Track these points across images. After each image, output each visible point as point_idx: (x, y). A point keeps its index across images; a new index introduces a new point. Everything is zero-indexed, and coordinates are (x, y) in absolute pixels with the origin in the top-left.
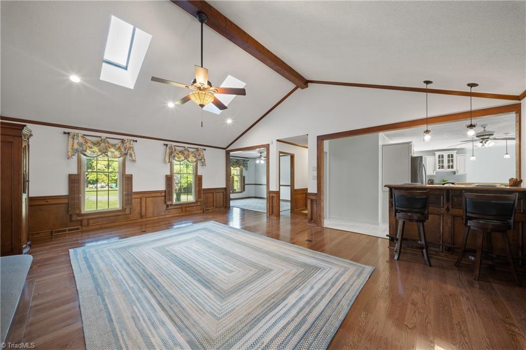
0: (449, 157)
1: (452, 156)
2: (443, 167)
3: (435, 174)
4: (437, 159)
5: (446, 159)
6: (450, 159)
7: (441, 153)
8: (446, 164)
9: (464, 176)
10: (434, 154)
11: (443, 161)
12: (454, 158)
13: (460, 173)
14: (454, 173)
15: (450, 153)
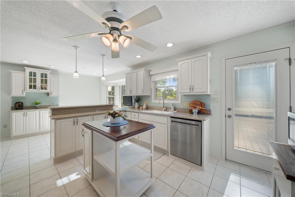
0: (42, 76)
1: (46, 76)
2: (35, 87)
3: (24, 95)
4: (28, 77)
5: (38, 78)
6: (44, 78)
7: (33, 70)
8: (38, 84)
9: (57, 98)
10: (24, 70)
11: (35, 80)
12: (48, 79)
13: (54, 94)
14: (48, 94)
15: (44, 72)
